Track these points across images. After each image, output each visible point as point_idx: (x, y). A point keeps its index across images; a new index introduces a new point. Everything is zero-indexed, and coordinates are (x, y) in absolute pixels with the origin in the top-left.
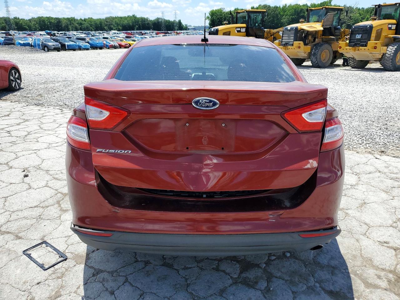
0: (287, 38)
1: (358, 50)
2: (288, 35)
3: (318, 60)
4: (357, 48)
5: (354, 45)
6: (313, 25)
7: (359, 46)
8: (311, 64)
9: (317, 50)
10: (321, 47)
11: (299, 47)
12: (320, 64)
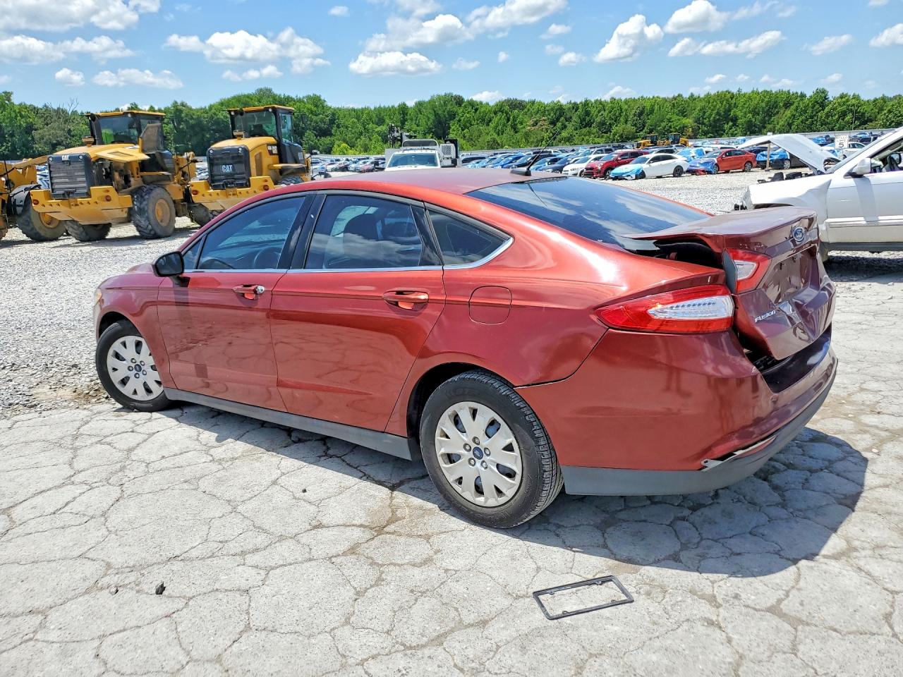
0: (67, 180)
1: (234, 195)
2: (67, 173)
3: (153, 222)
4: (230, 191)
5: (223, 185)
6: (120, 150)
7: (233, 187)
8: (137, 234)
9: (145, 203)
10: (151, 195)
11: (108, 199)
12: (159, 232)
